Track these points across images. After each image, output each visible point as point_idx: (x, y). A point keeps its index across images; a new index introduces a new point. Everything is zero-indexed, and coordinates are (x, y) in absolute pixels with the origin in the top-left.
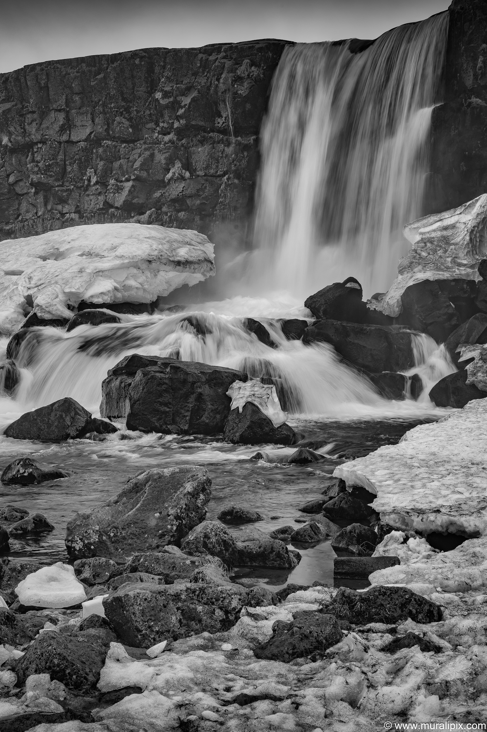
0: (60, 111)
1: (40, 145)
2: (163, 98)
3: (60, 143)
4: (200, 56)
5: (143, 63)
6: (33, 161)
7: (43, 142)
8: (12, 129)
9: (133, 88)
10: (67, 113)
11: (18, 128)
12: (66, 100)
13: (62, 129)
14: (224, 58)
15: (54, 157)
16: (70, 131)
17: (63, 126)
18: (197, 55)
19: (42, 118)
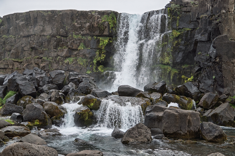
1: (33, 36)
2: (77, 25)
7: (35, 35)
8: (24, 30)
10: (43, 27)
11: (26, 30)
12: (43, 22)
13: (42, 31)
15: (39, 40)
16: (44, 32)
18: (88, 13)
19: (35, 28)
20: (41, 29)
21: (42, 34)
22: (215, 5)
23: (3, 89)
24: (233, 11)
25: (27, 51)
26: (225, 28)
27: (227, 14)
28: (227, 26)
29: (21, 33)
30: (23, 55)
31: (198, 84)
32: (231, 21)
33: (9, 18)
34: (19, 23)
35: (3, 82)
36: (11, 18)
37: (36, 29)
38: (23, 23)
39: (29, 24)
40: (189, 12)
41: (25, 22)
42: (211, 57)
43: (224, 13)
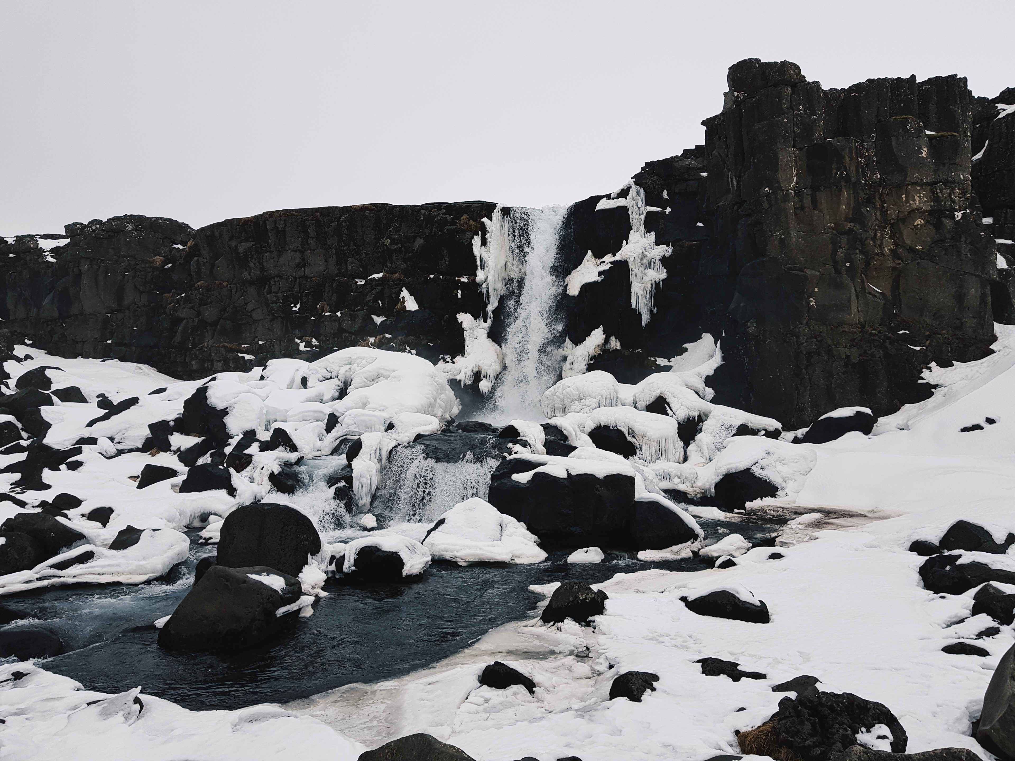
0: (295, 251)
1: (276, 279)
2: (391, 244)
3: (295, 278)
4: (423, 211)
5: (372, 215)
6: (270, 292)
7: (280, 277)
8: (252, 265)
9: (363, 235)
10: (302, 253)
11: (257, 264)
12: (302, 242)
13: (299, 266)
14: (445, 213)
15: (291, 289)
16: (304, 268)
17: (299, 263)
18: (419, 210)
19: (279, 257)
20: (297, 261)
21: (301, 273)
22: (745, 174)
24: (793, 189)
25: (261, 322)
26: (772, 235)
27: (776, 198)
28: (778, 231)
29: (245, 275)
30: (250, 334)
32: (786, 216)
33: (213, 235)
34: (236, 247)
36: (217, 234)
37: (282, 260)
38: (249, 244)
39: (264, 247)
41: (253, 243)
43: (767, 195)
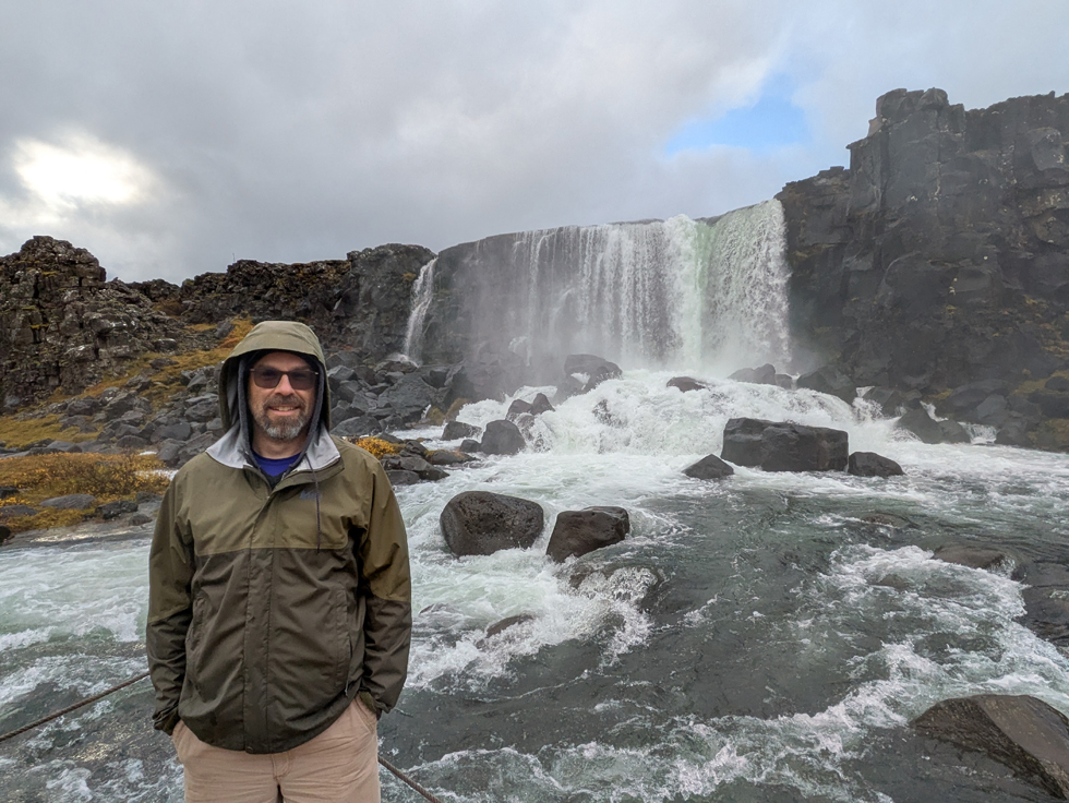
22: (890, 187)
23: (444, 395)
24: (937, 197)
27: (922, 204)
31: (849, 369)
35: (445, 380)
40: (829, 207)
42: (882, 307)
43: (912, 201)
